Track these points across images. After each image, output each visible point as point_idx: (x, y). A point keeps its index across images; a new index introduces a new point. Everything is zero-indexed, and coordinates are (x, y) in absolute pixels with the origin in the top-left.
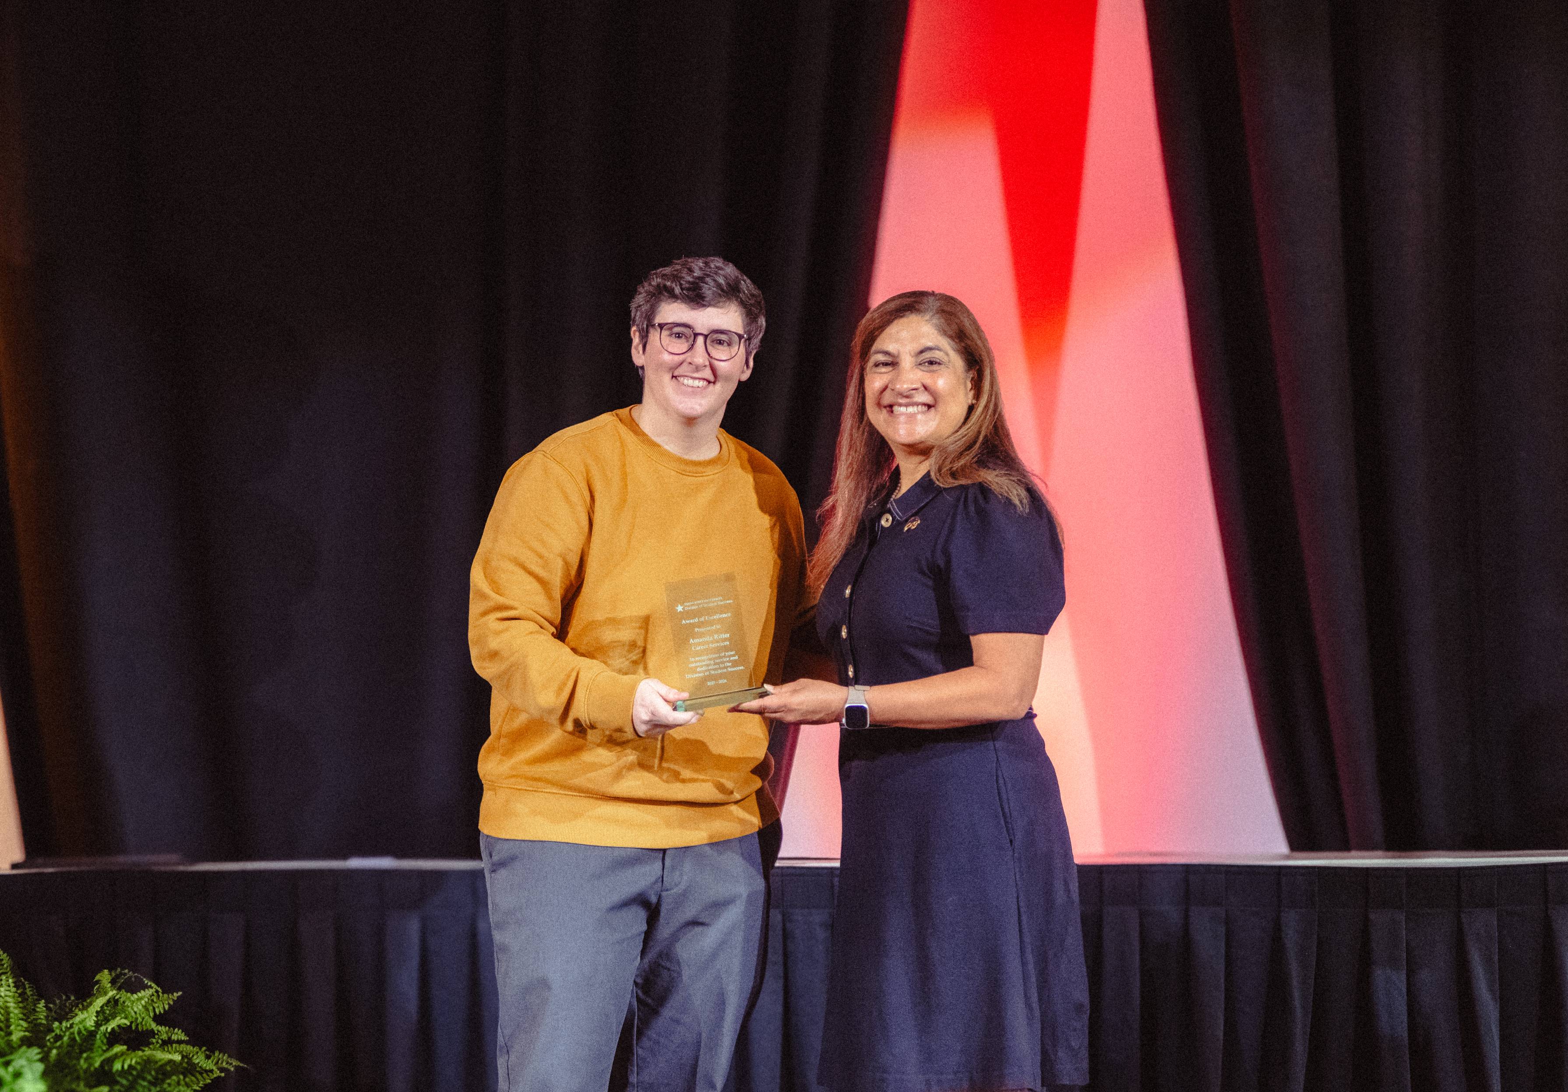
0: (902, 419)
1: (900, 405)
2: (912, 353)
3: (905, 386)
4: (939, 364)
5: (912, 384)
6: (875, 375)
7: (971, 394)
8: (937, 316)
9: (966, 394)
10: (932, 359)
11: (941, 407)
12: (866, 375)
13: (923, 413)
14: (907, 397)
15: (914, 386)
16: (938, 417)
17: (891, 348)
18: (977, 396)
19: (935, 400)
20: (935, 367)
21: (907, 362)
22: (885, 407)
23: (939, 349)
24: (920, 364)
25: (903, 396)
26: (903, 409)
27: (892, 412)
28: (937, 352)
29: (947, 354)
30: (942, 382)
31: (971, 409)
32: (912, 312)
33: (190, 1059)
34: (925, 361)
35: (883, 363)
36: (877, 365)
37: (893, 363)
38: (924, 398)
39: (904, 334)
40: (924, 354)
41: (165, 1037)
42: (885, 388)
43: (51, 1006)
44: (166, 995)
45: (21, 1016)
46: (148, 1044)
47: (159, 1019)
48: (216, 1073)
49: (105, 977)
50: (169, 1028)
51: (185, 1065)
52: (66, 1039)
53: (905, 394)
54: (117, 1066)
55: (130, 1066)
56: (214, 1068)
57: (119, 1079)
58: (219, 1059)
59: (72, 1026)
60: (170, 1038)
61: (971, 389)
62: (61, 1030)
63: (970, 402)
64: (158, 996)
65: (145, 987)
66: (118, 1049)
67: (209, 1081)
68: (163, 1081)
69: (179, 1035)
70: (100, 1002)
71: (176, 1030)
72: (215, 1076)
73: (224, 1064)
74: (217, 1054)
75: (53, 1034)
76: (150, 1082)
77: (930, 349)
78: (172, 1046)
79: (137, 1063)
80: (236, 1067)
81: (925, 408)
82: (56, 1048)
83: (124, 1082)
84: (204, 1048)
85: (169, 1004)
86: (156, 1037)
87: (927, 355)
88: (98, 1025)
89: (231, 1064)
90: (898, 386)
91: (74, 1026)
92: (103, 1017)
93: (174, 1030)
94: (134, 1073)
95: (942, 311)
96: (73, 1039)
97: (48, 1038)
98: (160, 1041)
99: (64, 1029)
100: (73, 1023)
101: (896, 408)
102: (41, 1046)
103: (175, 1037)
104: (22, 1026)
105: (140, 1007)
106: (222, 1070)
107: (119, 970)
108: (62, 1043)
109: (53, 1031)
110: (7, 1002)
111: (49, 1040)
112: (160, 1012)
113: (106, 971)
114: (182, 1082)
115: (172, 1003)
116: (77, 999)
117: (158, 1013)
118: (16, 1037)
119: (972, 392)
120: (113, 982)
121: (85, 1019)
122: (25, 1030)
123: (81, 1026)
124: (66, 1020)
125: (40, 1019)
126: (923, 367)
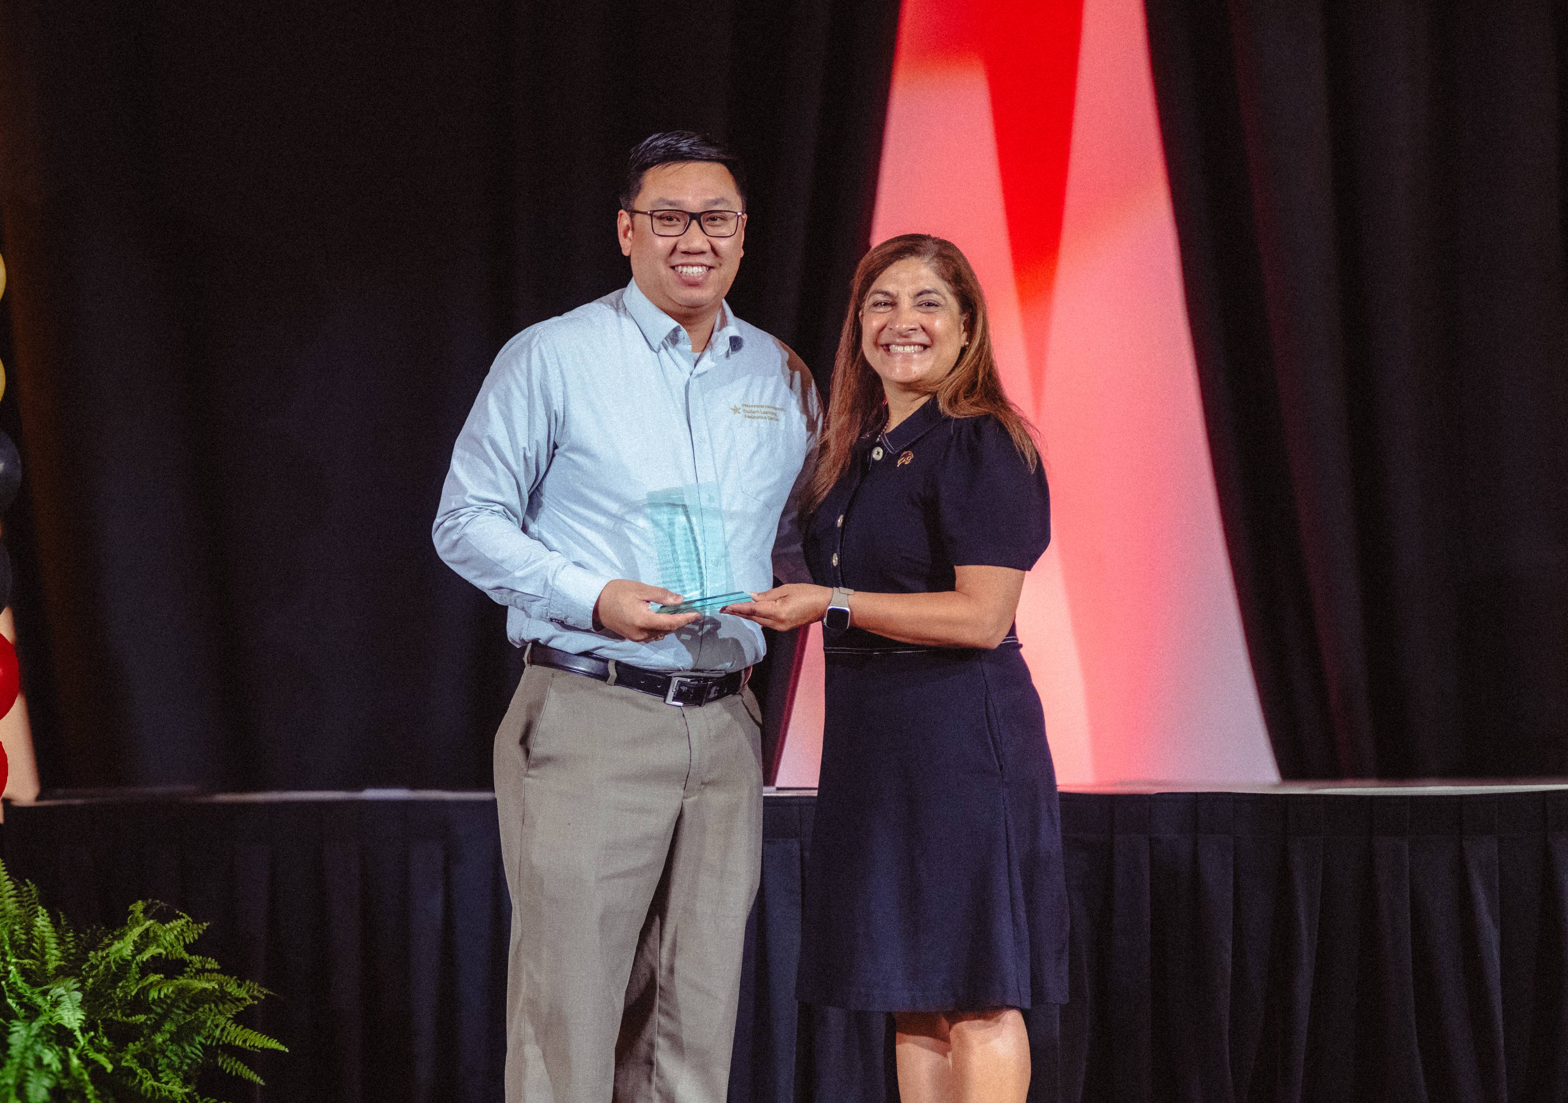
0: (898, 358)
1: (898, 345)
2: (912, 295)
3: (904, 326)
4: (937, 306)
5: (911, 324)
6: (873, 315)
7: (963, 337)
8: (936, 259)
9: (960, 336)
10: (930, 302)
11: (937, 348)
12: (862, 316)
13: (920, 352)
14: (906, 337)
15: (913, 326)
16: (933, 358)
17: (890, 288)
18: (970, 339)
19: (932, 341)
20: (932, 309)
21: (906, 302)
22: (882, 346)
23: (937, 292)
24: (918, 306)
25: (901, 335)
26: (900, 349)
27: (889, 350)
28: (935, 295)
29: (944, 298)
30: (939, 323)
31: (963, 351)
32: (912, 254)
33: (222, 986)
34: (922, 303)
35: (881, 303)
36: (876, 304)
37: (892, 303)
38: (922, 338)
39: (903, 276)
40: (921, 296)
41: (198, 966)
42: (882, 329)
44: (196, 926)
45: (55, 944)
46: (182, 973)
47: (189, 947)
48: (250, 1001)
49: (139, 906)
50: (203, 957)
51: (217, 993)
52: (101, 967)
53: (904, 334)
54: (153, 994)
55: (165, 995)
56: (247, 996)
57: (154, 1007)
58: (250, 988)
59: (108, 955)
60: (203, 966)
61: (964, 330)
62: (97, 959)
63: (963, 344)
64: (189, 926)
65: (177, 918)
66: (153, 978)
67: (242, 1009)
68: (196, 1009)
69: (212, 964)
70: (137, 931)
71: (210, 959)
72: (248, 1003)
73: (255, 992)
74: (248, 982)
75: (89, 963)
76: (184, 1010)
77: (929, 292)
78: (203, 975)
79: (172, 992)
80: (266, 995)
81: (921, 348)
82: (93, 977)
83: (159, 1010)
84: (235, 977)
85: (199, 933)
86: (190, 965)
87: (925, 297)
88: (134, 957)
89: (262, 992)
90: (897, 327)
91: (110, 954)
92: (139, 949)
93: (207, 958)
94: (169, 1001)
95: (940, 255)
96: (108, 968)
97: (83, 967)
98: (194, 970)
99: (100, 959)
100: (109, 952)
101: (893, 348)
102: (78, 975)
103: (208, 966)
104: (56, 955)
105: (172, 936)
106: (253, 998)
107: (151, 900)
108: (98, 972)
109: (89, 960)
110: (43, 931)
111: (84, 969)
112: (190, 940)
114: (215, 1010)
115: (201, 933)
116: (109, 928)
117: (188, 942)
118: (51, 967)
119: (965, 334)
120: (147, 913)
121: (122, 948)
122: (61, 960)
123: (117, 955)
124: (103, 949)
125: (69, 949)
126: (920, 309)
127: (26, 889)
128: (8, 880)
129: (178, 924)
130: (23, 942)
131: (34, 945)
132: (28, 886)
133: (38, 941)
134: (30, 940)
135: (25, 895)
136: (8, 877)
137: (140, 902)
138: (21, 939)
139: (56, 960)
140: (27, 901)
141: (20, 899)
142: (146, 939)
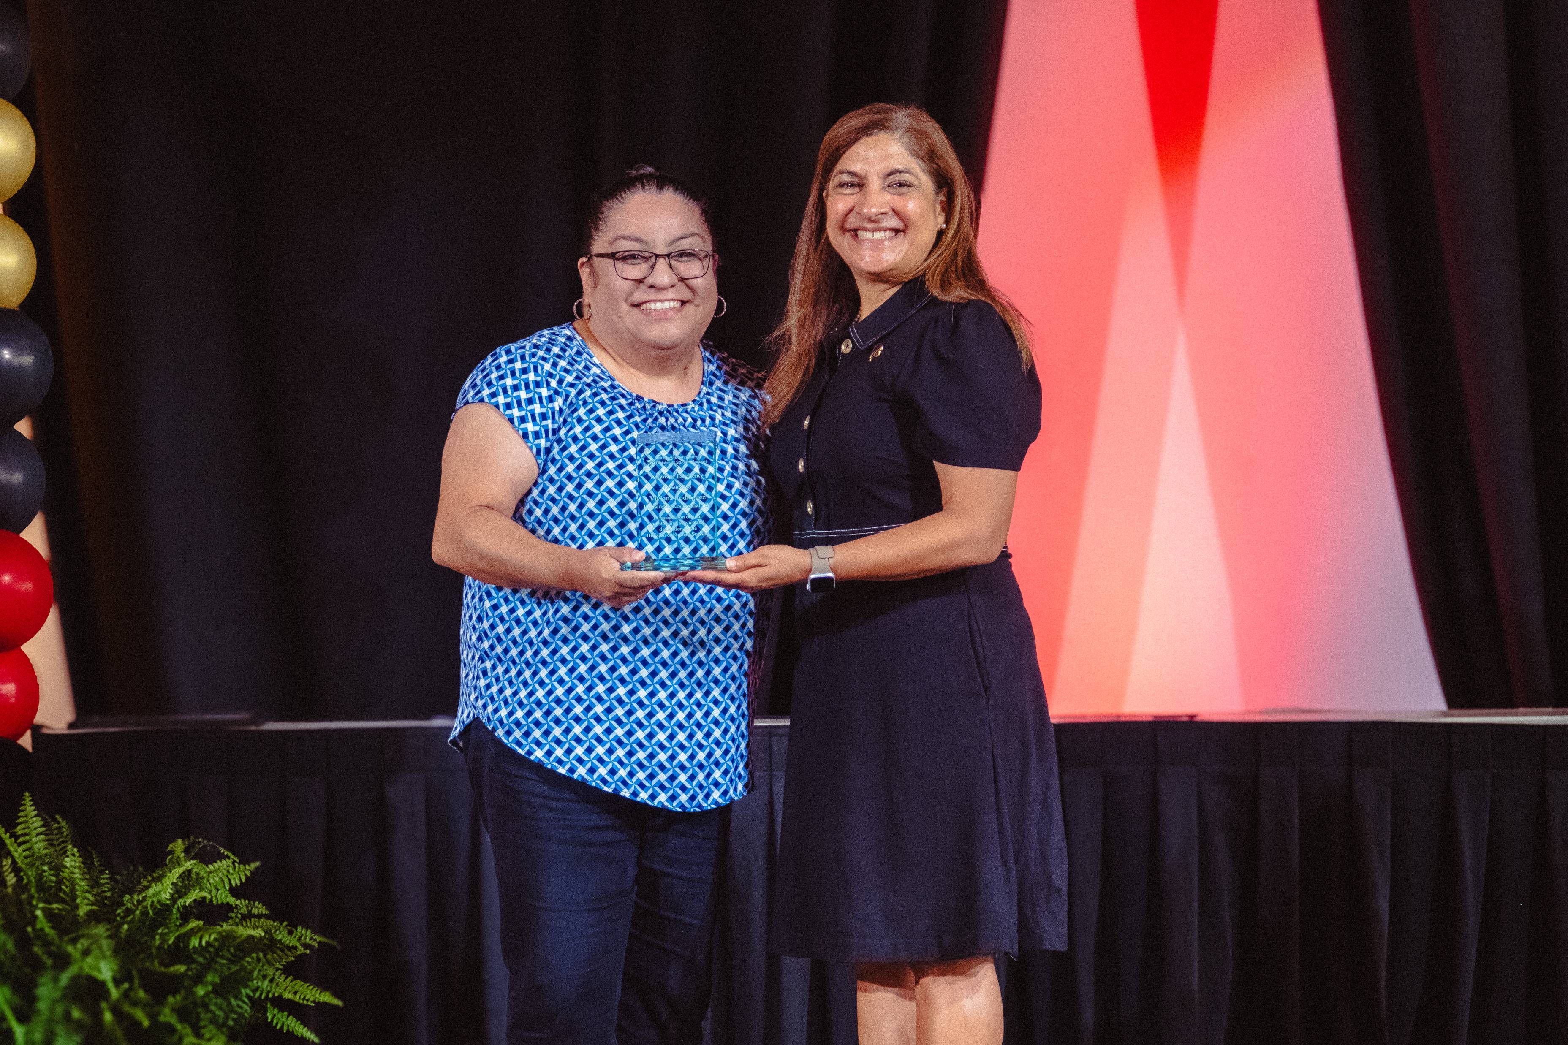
0: (868, 245)
1: (867, 230)
2: (881, 176)
3: (873, 210)
4: (909, 186)
5: (881, 207)
6: (838, 197)
7: (941, 218)
8: (907, 134)
9: (937, 218)
10: (901, 182)
11: (910, 232)
12: (826, 196)
13: (891, 238)
14: (874, 222)
15: (883, 210)
16: (907, 244)
17: (857, 167)
18: (948, 221)
19: (906, 226)
20: (904, 189)
21: (875, 184)
22: (849, 231)
23: (909, 172)
24: (889, 186)
25: (870, 220)
26: (869, 235)
27: (856, 236)
28: (906, 175)
29: (917, 177)
30: (912, 206)
31: (941, 234)
32: (881, 130)
33: (271, 934)
34: (894, 183)
35: (847, 184)
36: (841, 185)
37: (860, 184)
38: (893, 223)
39: (871, 154)
40: (892, 177)
41: (244, 910)
42: (849, 213)
43: (118, 877)
44: (242, 866)
45: (86, 888)
46: (226, 919)
47: (235, 892)
48: (300, 950)
49: (178, 846)
50: (249, 901)
51: (266, 941)
52: (138, 912)
53: (873, 219)
54: (194, 942)
55: (207, 943)
56: (298, 945)
57: (194, 956)
58: (302, 935)
59: (144, 899)
60: (250, 912)
61: (942, 212)
62: (133, 903)
63: (940, 227)
64: (234, 867)
65: (222, 857)
66: (194, 924)
67: (293, 959)
68: (243, 958)
69: (259, 909)
70: (177, 872)
71: (257, 903)
72: (299, 952)
73: (308, 940)
74: (299, 929)
75: (124, 908)
76: (227, 959)
77: (899, 172)
78: (251, 921)
79: (215, 939)
80: (319, 943)
81: (892, 234)
82: (128, 923)
83: (201, 960)
84: (285, 923)
85: (246, 875)
86: (235, 910)
87: (896, 178)
88: (174, 900)
89: (315, 940)
90: (865, 211)
91: (147, 899)
92: (179, 892)
93: (254, 903)
94: (212, 950)
95: (911, 131)
96: (145, 913)
97: (118, 911)
98: (239, 916)
99: (135, 903)
100: (146, 896)
101: (860, 233)
102: (110, 921)
103: (255, 911)
104: (88, 899)
105: (217, 879)
106: (306, 946)
107: (192, 838)
108: (134, 918)
109: (124, 905)
110: (73, 873)
111: (119, 914)
112: (236, 884)
113: (180, 841)
114: (264, 960)
115: (248, 874)
116: (146, 869)
117: (234, 884)
118: (82, 911)
119: (943, 215)
120: (187, 851)
121: (160, 891)
122: (92, 905)
123: (155, 899)
124: (140, 893)
125: (105, 891)
126: (890, 190)
127: (56, 825)
128: (36, 816)
129: (223, 864)
130: (53, 884)
131: (63, 887)
132: (58, 822)
133: (67, 883)
134: (60, 882)
135: (56, 832)
136: (35, 812)
137: (179, 840)
138: (50, 881)
139: (87, 905)
140: (57, 840)
141: (50, 837)
142: (188, 881)
